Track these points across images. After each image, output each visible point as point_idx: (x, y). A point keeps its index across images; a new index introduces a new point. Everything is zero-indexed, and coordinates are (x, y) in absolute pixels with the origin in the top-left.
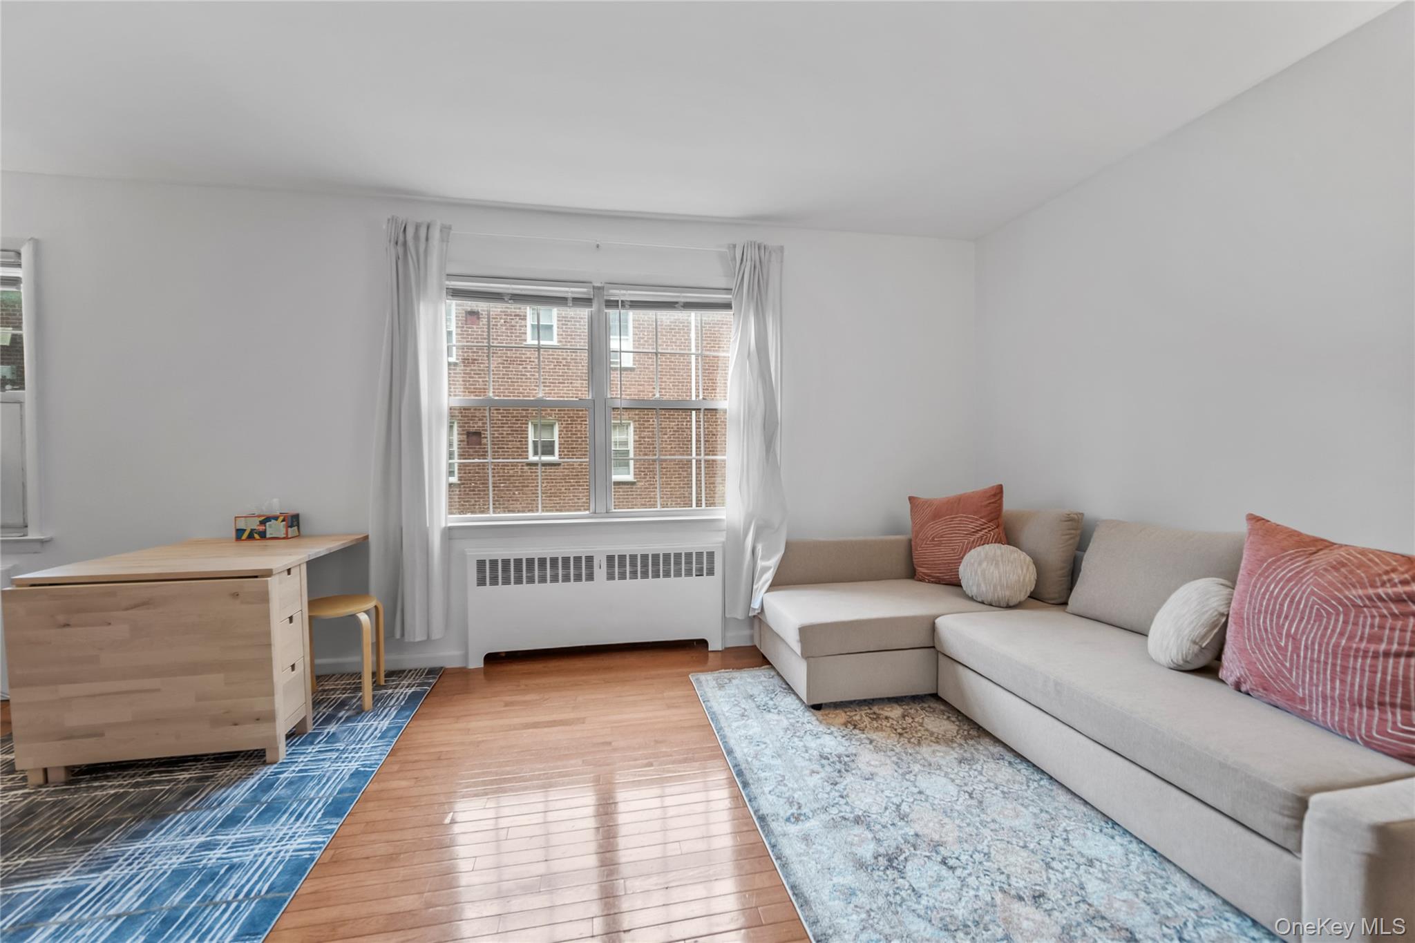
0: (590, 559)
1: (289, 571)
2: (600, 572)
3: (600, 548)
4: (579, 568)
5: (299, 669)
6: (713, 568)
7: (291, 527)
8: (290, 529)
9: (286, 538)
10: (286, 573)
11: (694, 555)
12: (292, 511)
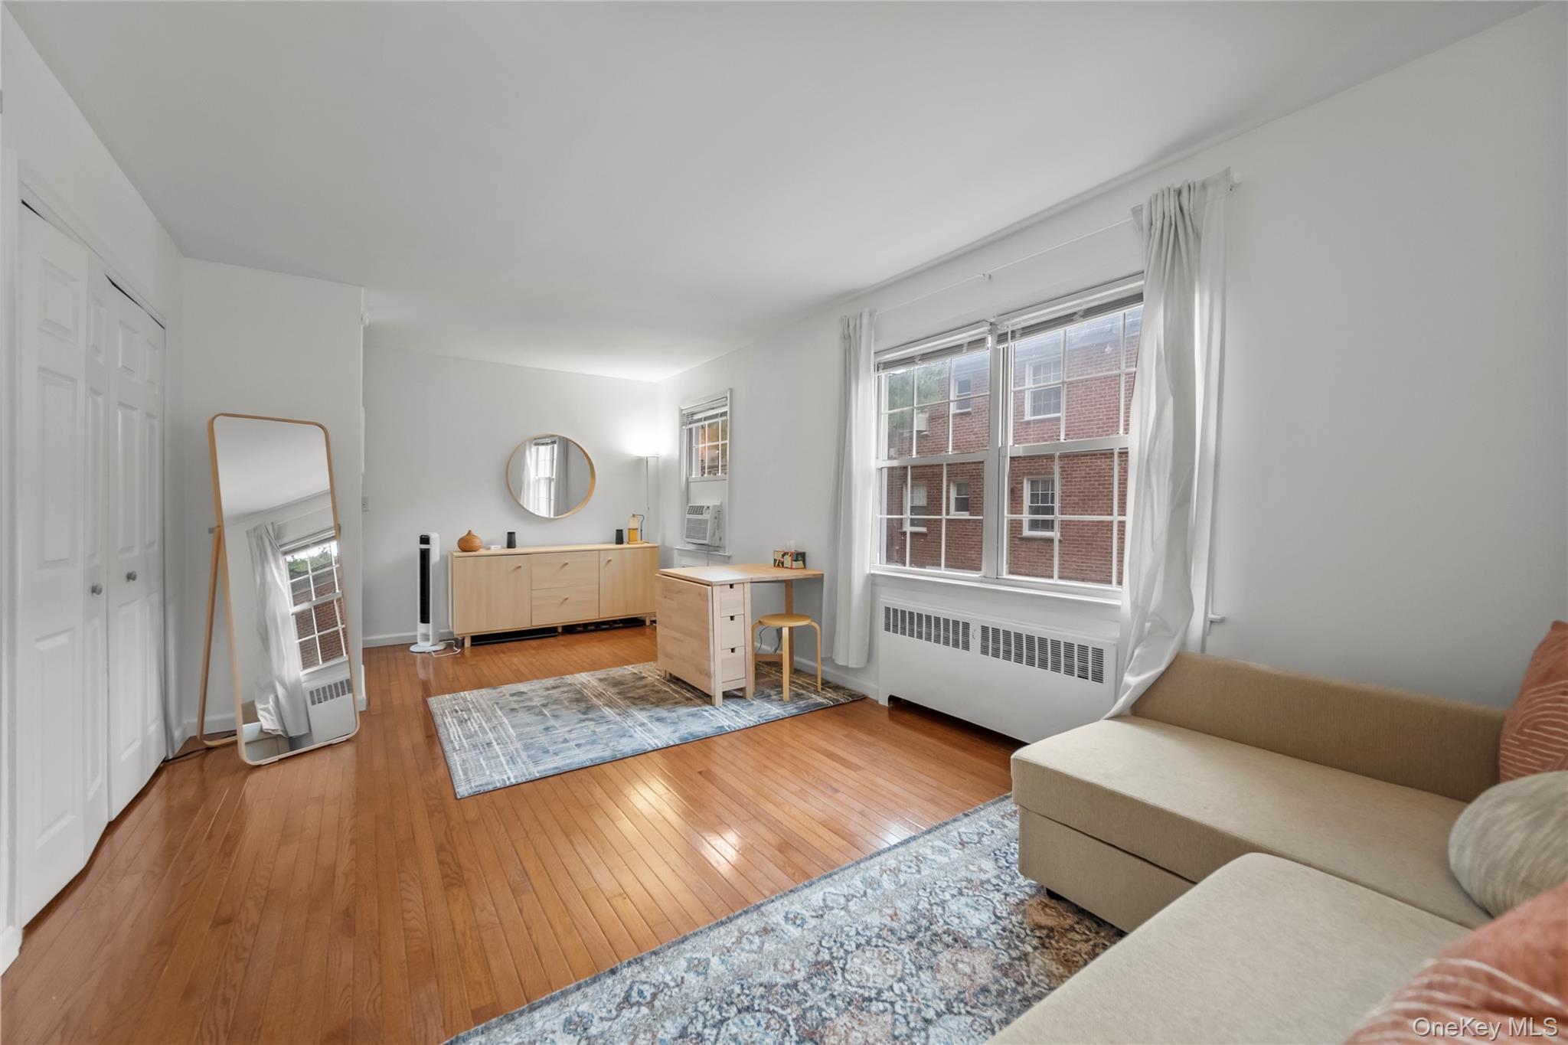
0: (966, 626)
1: (731, 586)
2: (975, 641)
3: (978, 617)
4: (954, 633)
5: (740, 652)
6: (1101, 672)
7: (796, 561)
8: (794, 562)
9: (791, 568)
10: (729, 586)
11: (1076, 648)
12: (800, 550)
